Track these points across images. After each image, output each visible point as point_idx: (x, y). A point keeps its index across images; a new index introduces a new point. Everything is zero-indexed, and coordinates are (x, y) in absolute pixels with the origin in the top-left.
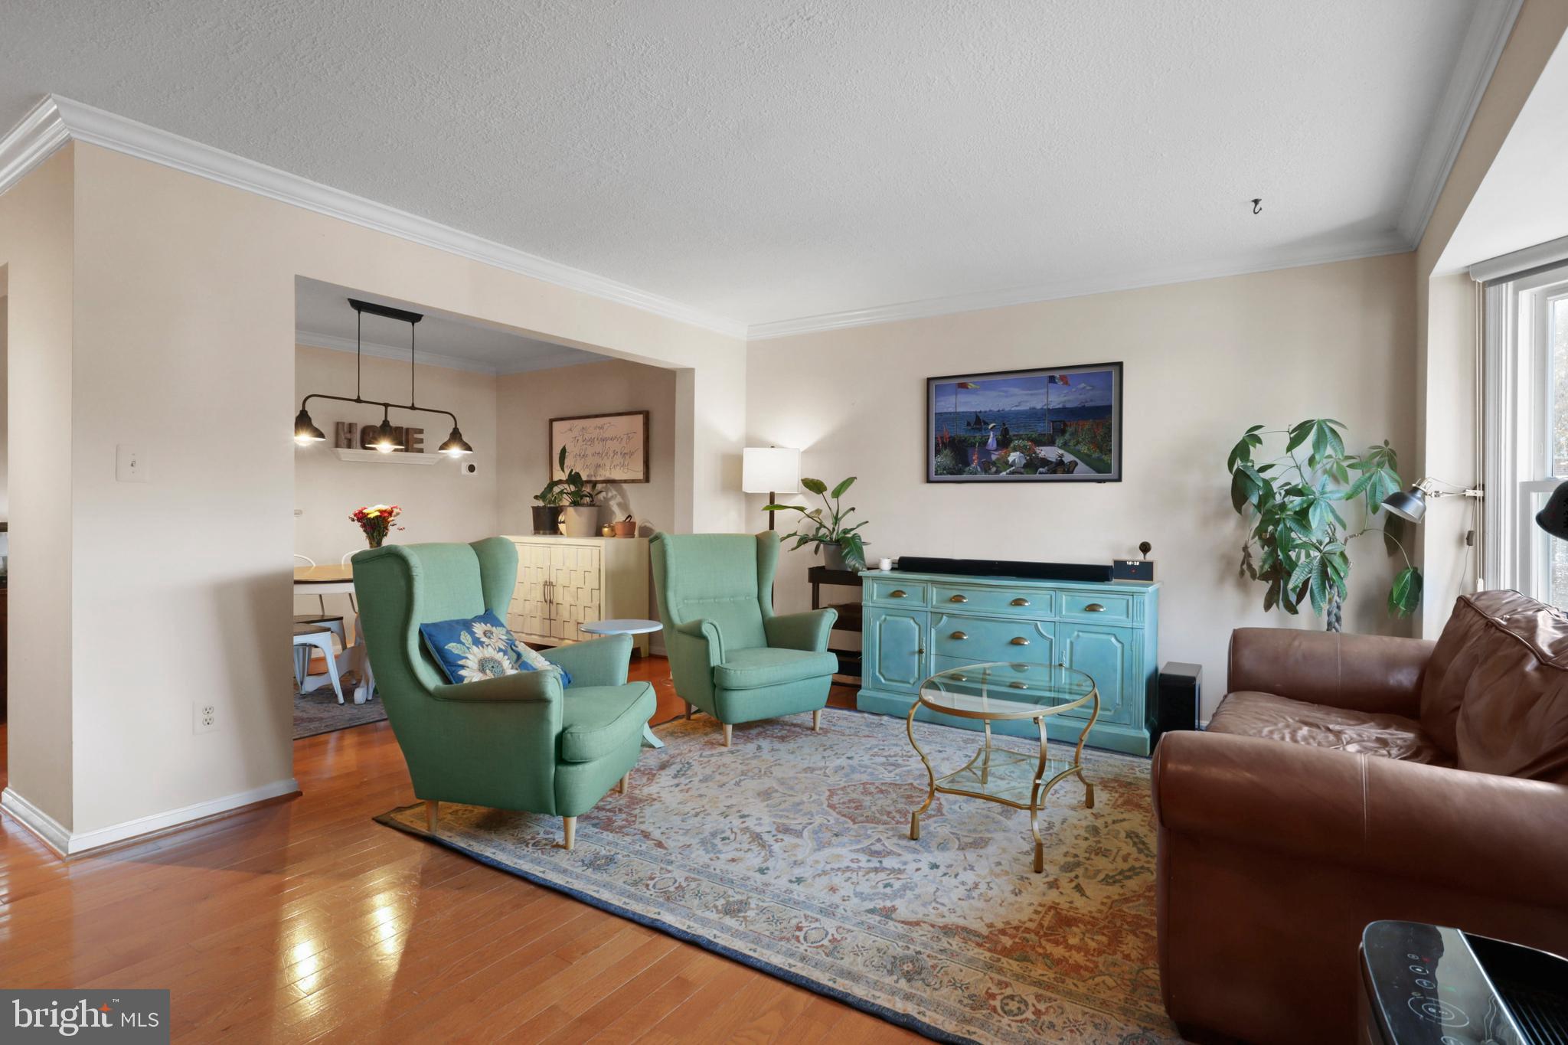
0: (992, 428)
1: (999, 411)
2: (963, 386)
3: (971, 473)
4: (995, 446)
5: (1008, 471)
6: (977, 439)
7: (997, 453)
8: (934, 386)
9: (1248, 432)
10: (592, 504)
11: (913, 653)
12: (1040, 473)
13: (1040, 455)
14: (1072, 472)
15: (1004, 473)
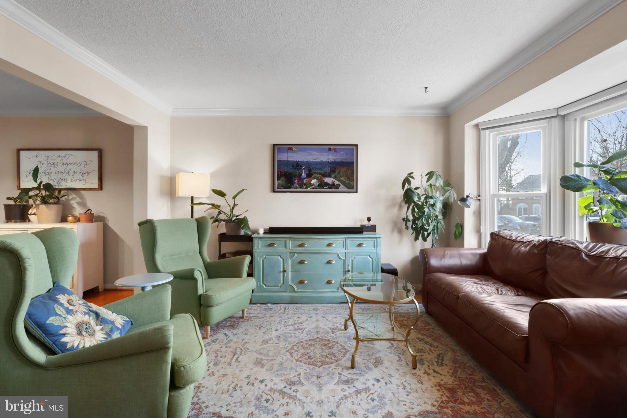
0: (304, 169)
1: (307, 161)
2: (291, 149)
3: (294, 188)
4: (305, 176)
5: (311, 188)
6: (297, 173)
7: (306, 180)
8: (276, 148)
9: (408, 175)
10: (58, 203)
11: (281, 272)
12: (325, 189)
13: (325, 181)
14: (338, 189)
15: (309, 188)
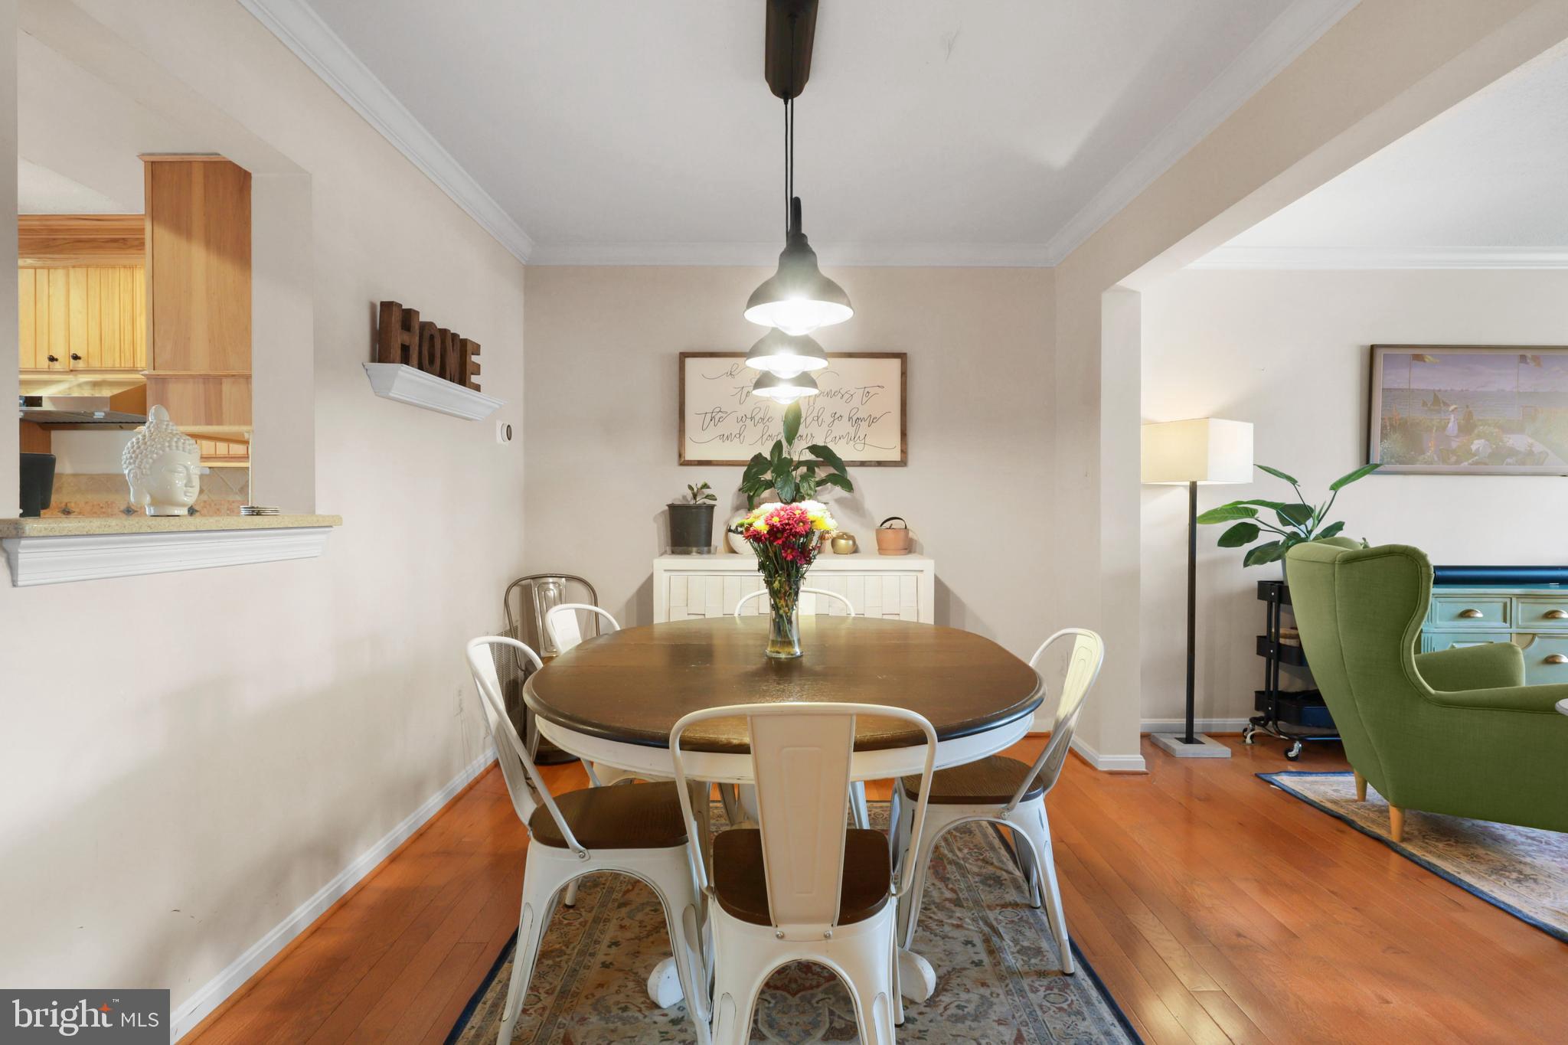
0: (1453, 411)
2: (1418, 358)
3: (1425, 463)
4: (1456, 432)
5: (1470, 461)
6: (1435, 422)
7: (1458, 440)
8: (1377, 356)
12: (1507, 464)
13: (1508, 444)
14: (1542, 465)
15: (1466, 463)
